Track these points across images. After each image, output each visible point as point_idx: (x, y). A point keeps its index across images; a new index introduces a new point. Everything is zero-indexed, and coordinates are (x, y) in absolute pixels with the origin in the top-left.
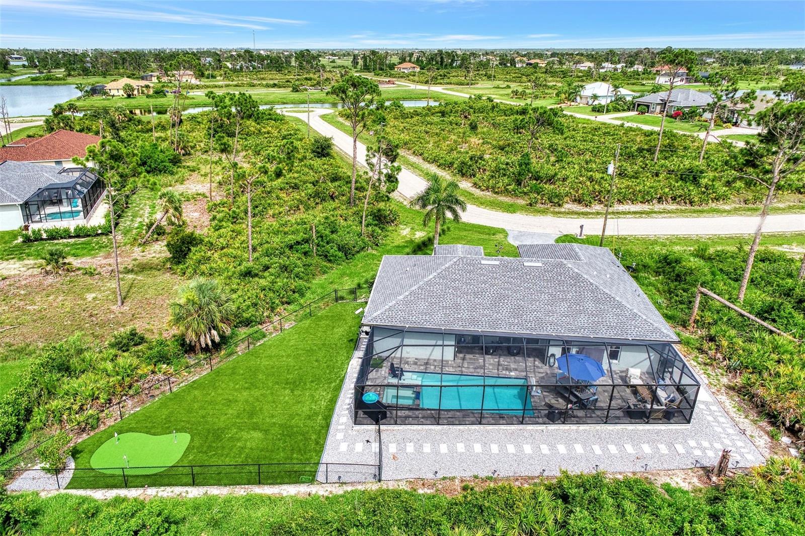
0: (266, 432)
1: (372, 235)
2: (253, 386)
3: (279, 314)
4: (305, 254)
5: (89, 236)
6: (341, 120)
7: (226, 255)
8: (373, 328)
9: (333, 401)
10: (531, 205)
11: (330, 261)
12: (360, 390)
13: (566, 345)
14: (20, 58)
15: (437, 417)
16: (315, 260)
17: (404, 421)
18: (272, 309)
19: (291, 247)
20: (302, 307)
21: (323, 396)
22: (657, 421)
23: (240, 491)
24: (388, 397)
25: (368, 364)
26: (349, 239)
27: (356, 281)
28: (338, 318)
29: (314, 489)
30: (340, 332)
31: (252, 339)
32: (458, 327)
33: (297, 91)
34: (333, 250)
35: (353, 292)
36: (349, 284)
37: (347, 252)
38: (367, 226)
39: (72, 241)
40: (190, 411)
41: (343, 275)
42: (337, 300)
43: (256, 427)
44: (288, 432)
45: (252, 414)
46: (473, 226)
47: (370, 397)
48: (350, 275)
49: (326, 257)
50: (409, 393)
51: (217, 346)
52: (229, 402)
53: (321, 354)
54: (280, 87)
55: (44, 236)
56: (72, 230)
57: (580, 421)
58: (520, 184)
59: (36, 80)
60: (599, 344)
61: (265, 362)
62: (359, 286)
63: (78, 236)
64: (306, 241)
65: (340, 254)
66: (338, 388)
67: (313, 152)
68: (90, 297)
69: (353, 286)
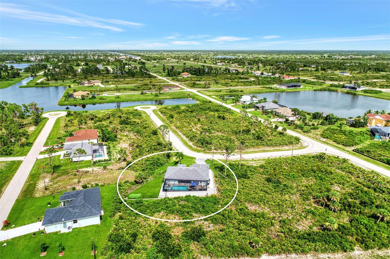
0: (151, 193)
1: (167, 160)
2: (148, 188)
3: (150, 177)
4: (154, 165)
5: (106, 161)
6: (159, 113)
7: (138, 166)
8: (166, 179)
9: (160, 189)
10: (204, 151)
11: (158, 167)
12: (164, 187)
13: (194, 181)
14: (13, 62)
15: (174, 191)
16: (156, 167)
17: (170, 191)
18: (149, 176)
19: (151, 164)
20: (154, 176)
21: (158, 189)
22: (203, 191)
23: (149, 199)
24: (168, 189)
25: (165, 184)
26: (162, 162)
27: (163, 171)
28: (161, 178)
29: (158, 199)
30: (161, 180)
31: (147, 181)
32: (178, 179)
33: (143, 94)
34: (159, 164)
35: (163, 173)
36: (162, 171)
37: (162, 164)
38: (166, 158)
39: (104, 162)
40: (140, 191)
41: (161, 169)
42: (160, 174)
43: (149, 193)
44: (154, 193)
45: (149, 191)
46: (189, 157)
47: (165, 188)
48: (162, 169)
49: (158, 166)
50: (171, 188)
51: (141, 183)
52: (145, 190)
53: (158, 183)
54: (136, 91)
55: (98, 161)
56: (103, 160)
57: (193, 191)
58: (203, 145)
59: (37, 85)
60: (198, 181)
61: (149, 185)
62: (164, 172)
63: (104, 161)
64: (154, 163)
65: (160, 165)
66: (161, 188)
67: (152, 134)
68: (115, 174)
69: (163, 172)
